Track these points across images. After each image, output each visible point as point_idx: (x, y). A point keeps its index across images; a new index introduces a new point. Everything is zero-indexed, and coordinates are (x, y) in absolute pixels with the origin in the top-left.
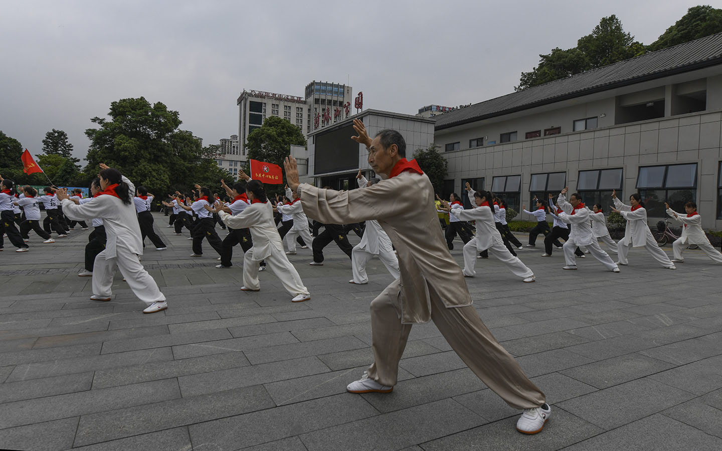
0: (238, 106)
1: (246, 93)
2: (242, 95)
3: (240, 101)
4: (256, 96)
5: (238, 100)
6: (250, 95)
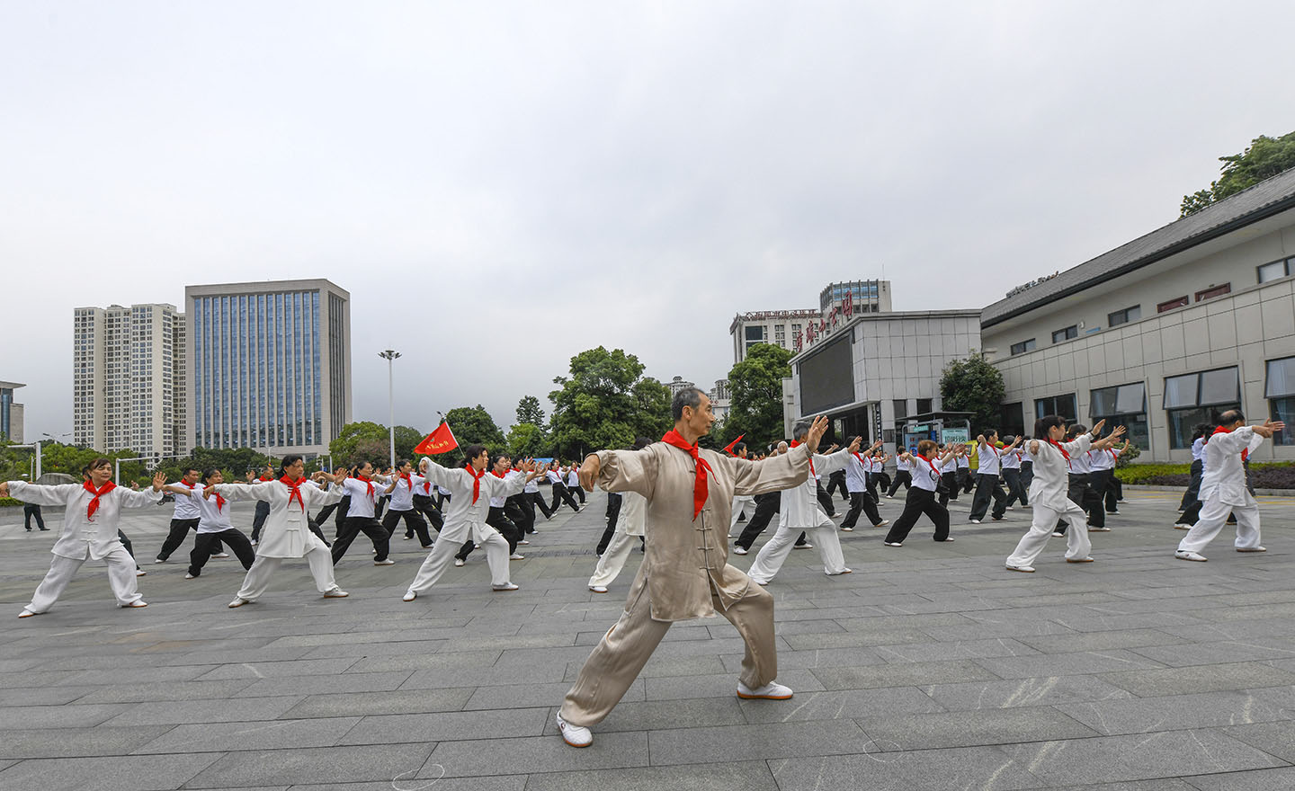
0: (732, 336)
1: (740, 317)
2: (735, 320)
3: (733, 330)
4: (754, 319)
5: (731, 328)
6: (746, 319)
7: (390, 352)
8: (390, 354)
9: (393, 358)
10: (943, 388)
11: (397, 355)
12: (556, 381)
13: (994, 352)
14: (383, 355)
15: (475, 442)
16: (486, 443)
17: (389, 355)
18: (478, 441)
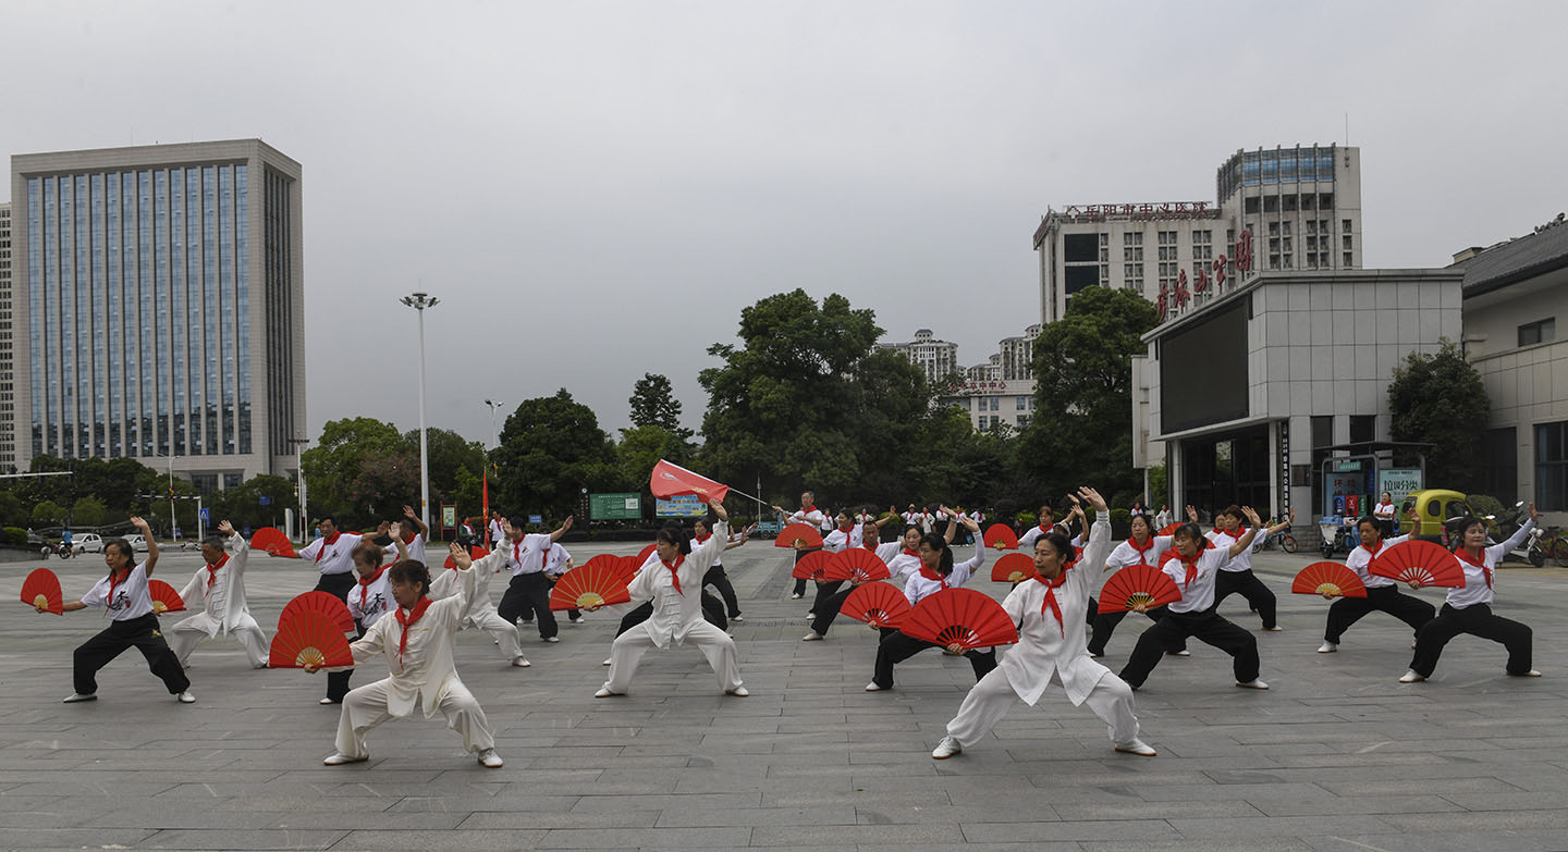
0: (1037, 252)
1: (1055, 215)
2: (1044, 222)
3: (1039, 240)
4: (1082, 219)
5: (1035, 236)
6: (1066, 219)
7: (421, 297)
8: (421, 300)
9: (425, 306)
10: (1393, 400)
11: (433, 302)
12: (712, 351)
13: (1482, 341)
14: (408, 302)
15: (568, 462)
16: (587, 462)
17: (419, 300)
18: (572, 459)
